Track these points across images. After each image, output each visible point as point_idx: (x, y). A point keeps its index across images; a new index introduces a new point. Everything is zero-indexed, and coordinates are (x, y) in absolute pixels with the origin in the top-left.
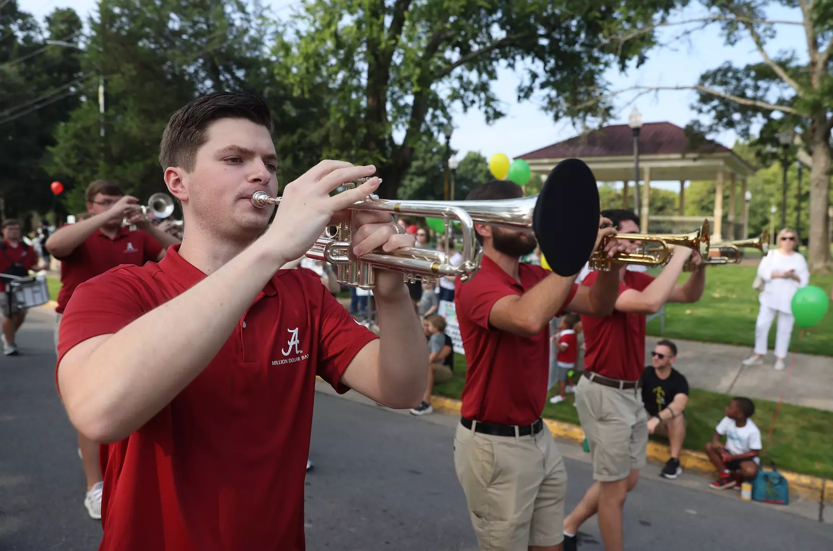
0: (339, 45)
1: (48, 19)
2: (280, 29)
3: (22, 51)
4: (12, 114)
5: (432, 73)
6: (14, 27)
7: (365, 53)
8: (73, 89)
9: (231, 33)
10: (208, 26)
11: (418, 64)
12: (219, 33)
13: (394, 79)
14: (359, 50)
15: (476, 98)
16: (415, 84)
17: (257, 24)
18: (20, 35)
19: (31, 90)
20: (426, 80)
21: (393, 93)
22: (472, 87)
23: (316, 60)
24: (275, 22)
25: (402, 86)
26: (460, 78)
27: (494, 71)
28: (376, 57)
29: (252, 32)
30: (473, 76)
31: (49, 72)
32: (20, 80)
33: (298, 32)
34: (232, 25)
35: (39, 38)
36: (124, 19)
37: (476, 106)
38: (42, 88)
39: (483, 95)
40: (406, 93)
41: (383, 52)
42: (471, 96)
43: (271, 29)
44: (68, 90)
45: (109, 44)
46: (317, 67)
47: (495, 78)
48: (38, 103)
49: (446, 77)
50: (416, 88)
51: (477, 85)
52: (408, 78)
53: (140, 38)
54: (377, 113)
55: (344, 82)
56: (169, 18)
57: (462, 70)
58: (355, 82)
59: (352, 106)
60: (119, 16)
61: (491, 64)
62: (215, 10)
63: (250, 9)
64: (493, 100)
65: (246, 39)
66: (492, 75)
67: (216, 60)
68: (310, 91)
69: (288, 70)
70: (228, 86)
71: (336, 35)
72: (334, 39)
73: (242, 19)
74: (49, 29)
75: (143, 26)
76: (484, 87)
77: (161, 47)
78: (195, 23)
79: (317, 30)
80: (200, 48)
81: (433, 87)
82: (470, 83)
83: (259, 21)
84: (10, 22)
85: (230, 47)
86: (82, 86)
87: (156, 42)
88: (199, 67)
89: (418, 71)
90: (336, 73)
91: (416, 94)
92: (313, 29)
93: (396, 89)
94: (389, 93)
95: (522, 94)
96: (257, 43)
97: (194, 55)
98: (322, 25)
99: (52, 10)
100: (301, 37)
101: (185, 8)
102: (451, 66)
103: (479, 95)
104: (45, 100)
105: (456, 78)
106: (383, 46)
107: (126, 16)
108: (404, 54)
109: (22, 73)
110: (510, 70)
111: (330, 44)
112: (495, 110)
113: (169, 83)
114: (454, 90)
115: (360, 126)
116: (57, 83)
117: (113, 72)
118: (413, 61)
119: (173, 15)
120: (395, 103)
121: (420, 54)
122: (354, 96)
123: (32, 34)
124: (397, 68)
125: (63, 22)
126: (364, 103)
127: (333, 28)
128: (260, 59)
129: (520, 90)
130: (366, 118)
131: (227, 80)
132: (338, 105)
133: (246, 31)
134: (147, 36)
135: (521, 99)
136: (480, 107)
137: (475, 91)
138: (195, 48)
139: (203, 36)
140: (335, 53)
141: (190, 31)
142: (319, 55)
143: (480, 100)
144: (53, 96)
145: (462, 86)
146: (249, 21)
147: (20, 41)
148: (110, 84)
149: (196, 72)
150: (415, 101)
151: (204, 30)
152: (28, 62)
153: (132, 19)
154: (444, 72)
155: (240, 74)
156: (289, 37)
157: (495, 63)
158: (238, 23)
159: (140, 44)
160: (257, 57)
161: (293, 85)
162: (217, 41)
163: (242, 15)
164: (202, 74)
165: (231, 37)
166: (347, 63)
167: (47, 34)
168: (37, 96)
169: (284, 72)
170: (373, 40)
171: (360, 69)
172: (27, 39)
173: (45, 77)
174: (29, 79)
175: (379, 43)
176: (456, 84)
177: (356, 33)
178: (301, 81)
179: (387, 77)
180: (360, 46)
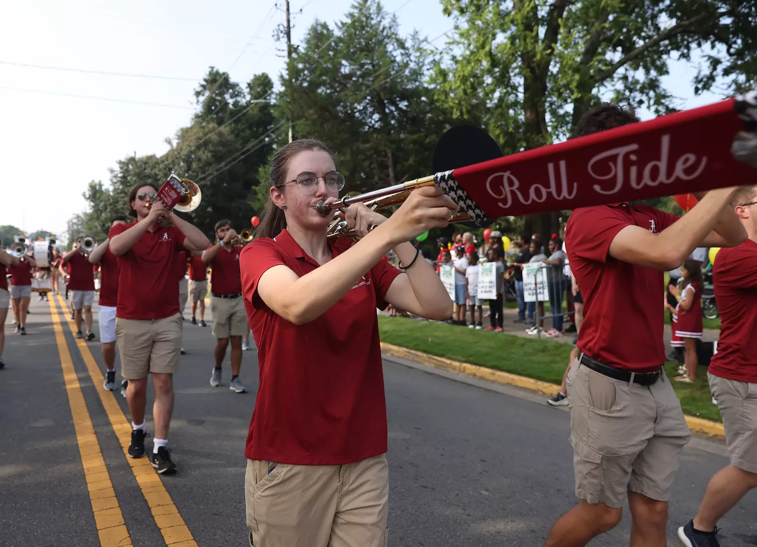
0: (494, 63)
1: (249, 85)
2: (437, 58)
3: (233, 114)
4: (226, 165)
5: (592, 77)
6: (227, 96)
7: (520, 67)
8: (267, 139)
9: (393, 69)
10: (373, 66)
11: (576, 70)
12: (383, 70)
13: (552, 89)
14: (514, 65)
15: (644, 98)
16: (575, 90)
17: (416, 57)
18: (231, 101)
19: (238, 145)
20: (586, 86)
21: (552, 104)
22: (638, 87)
23: (472, 82)
24: (432, 52)
25: (560, 95)
26: (625, 78)
27: (664, 64)
28: (532, 70)
29: (412, 65)
30: (640, 75)
31: (250, 128)
32: (231, 137)
33: (454, 58)
34: (394, 61)
35: (243, 101)
36: (306, 72)
37: (644, 106)
38: (246, 141)
39: (652, 94)
40: (566, 101)
41: (539, 64)
42: (638, 96)
43: (430, 59)
44: (264, 140)
45: (296, 95)
46: (474, 88)
47: (667, 72)
48: (243, 154)
49: (608, 79)
50: (576, 95)
51: (644, 83)
52: (567, 86)
53: (318, 86)
54: (536, 125)
55: (501, 99)
56: (341, 65)
57: (626, 70)
58: (512, 98)
59: (511, 121)
60: (303, 70)
61: (660, 58)
62: (378, 50)
63: (408, 44)
64: (664, 97)
65: (407, 72)
66: (663, 70)
67: (382, 94)
68: (468, 112)
69: (447, 94)
70: (394, 118)
71: (490, 54)
72: (488, 59)
73: (402, 54)
74: (250, 93)
75: (321, 75)
76: (653, 85)
77: (336, 91)
78: (362, 65)
79: (472, 53)
80: (368, 87)
81: (594, 91)
82: (637, 82)
83: (418, 54)
84: (224, 93)
85: (393, 81)
86: (273, 136)
87: (332, 87)
88: (368, 104)
89: (577, 77)
90: (493, 91)
91: (575, 101)
92: (468, 53)
93: (555, 99)
94: (547, 104)
95: (700, 86)
96: (417, 74)
97: (363, 94)
98: (476, 47)
99: (252, 77)
100: (457, 62)
101: (354, 53)
102: (614, 67)
103: (647, 94)
104: (248, 150)
105: (620, 79)
106: (538, 57)
107: (308, 69)
108: (561, 63)
109: (232, 132)
110: (683, 60)
111: (485, 64)
112: (667, 108)
113: (343, 121)
114: (618, 92)
115: (519, 140)
116: (256, 136)
117: (299, 118)
118: (571, 67)
119: (344, 62)
120: (554, 113)
121: (578, 59)
122: (511, 112)
123: (239, 99)
124: (554, 77)
125: (259, 85)
126: (522, 117)
127: (487, 48)
128: (421, 88)
129: (698, 80)
130: (525, 132)
131: (392, 112)
132: (496, 122)
133: (406, 65)
134: (324, 84)
135: (700, 92)
136: (649, 107)
137: (642, 91)
138: (364, 88)
139: (370, 75)
140: (490, 72)
141: (359, 73)
142: (475, 76)
143: (650, 99)
144: (253, 147)
145: (626, 87)
146: (408, 55)
147: (231, 106)
148: (297, 128)
149: (365, 108)
150: (575, 109)
151: (370, 70)
152: (236, 122)
153: (312, 71)
154: (607, 75)
155: (403, 105)
156: (446, 63)
157: (665, 57)
158: (399, 59)
159: (320, 91)
160: (417, 87)
161: (452, 108)
162: (382, 77)
163: (403, 51)
164: (370, 109)
165: (392, 73)
166: (503, 80)
167: (248, 97)
168: (243, 149)
169: (443, 97)
170: (528, 52)
171: (517, 84)
172: (236, 104)
173: (248, 132)
174: (237, 135)
175: (534, 56)
176: (620, 86)
177: (510, 48)
178: (460, 104)
179: (545, 88)
180: (515, 61)
